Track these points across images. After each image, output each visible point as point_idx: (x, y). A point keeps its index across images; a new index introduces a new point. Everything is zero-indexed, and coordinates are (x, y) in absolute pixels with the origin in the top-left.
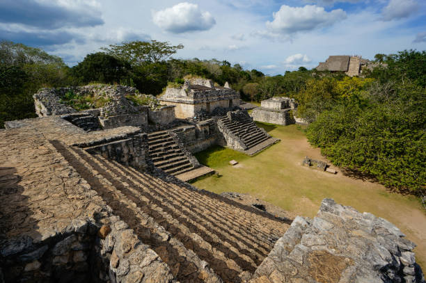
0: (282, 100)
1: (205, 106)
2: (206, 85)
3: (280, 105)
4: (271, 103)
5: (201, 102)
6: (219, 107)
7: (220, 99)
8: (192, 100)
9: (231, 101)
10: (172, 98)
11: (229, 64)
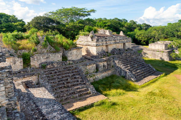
0: (165, 43)
1: (104, 48)
2: (106, 34)
3: (164, 47)
4: (156, 45)
5: (101, 45)
6: (115, 49)
7: (116, 43)
8: (95, 44)
9: (124, 44)
10: (82, 43)
11: (127, 21)
